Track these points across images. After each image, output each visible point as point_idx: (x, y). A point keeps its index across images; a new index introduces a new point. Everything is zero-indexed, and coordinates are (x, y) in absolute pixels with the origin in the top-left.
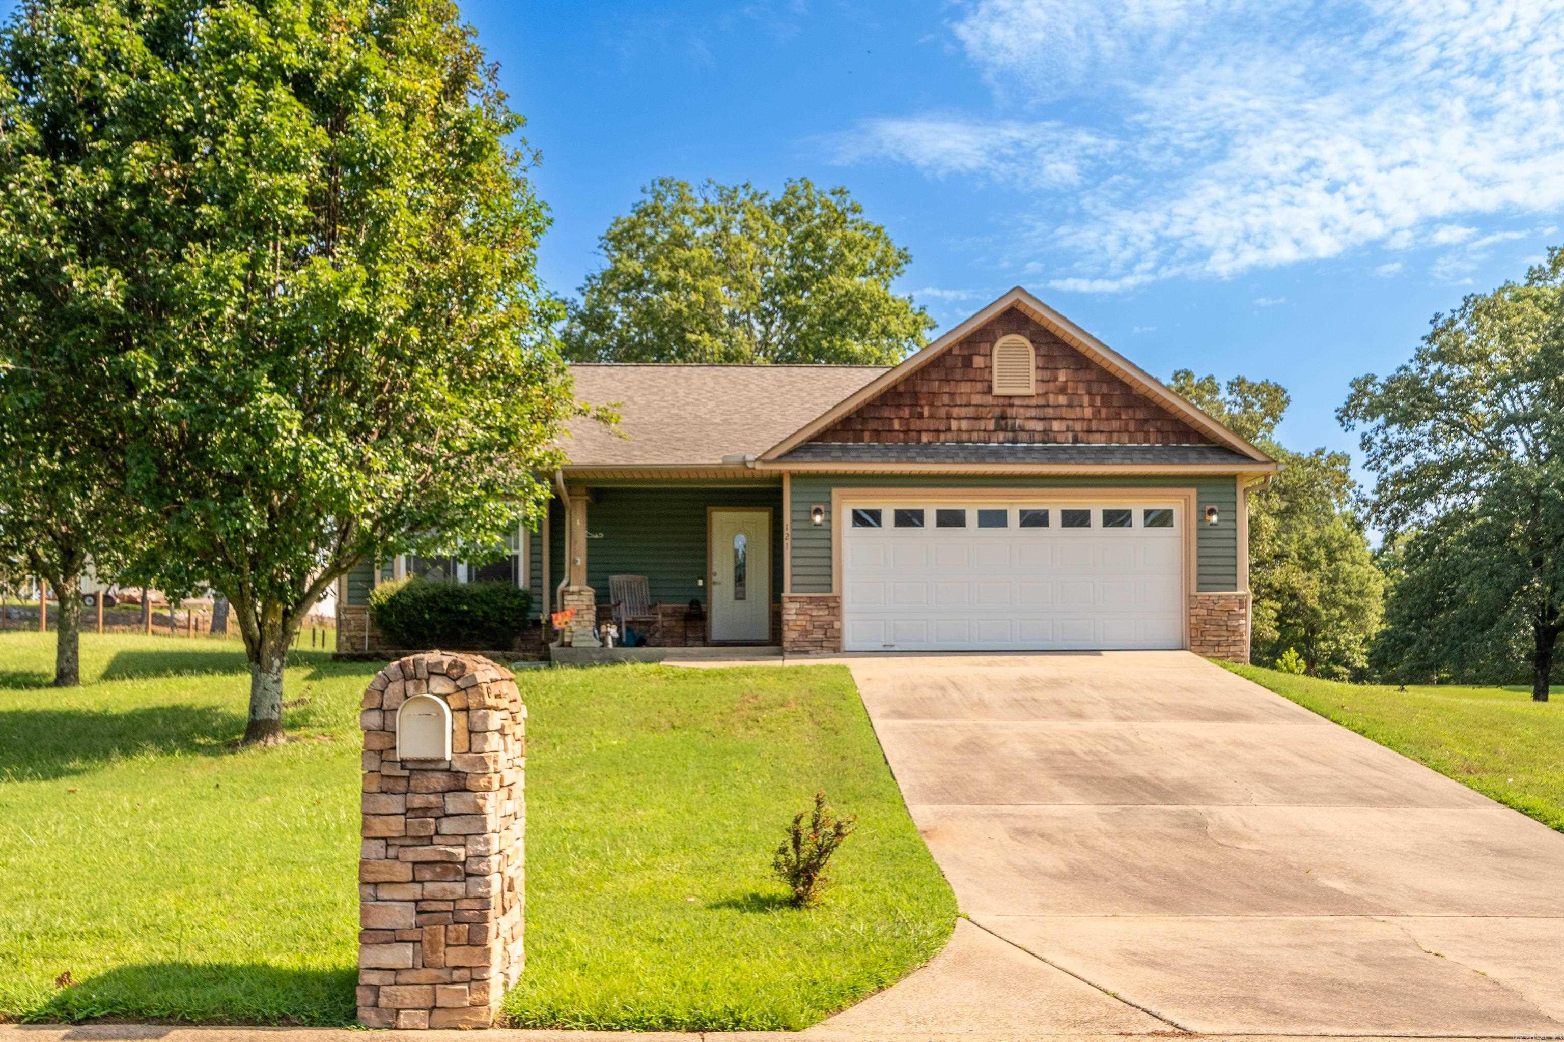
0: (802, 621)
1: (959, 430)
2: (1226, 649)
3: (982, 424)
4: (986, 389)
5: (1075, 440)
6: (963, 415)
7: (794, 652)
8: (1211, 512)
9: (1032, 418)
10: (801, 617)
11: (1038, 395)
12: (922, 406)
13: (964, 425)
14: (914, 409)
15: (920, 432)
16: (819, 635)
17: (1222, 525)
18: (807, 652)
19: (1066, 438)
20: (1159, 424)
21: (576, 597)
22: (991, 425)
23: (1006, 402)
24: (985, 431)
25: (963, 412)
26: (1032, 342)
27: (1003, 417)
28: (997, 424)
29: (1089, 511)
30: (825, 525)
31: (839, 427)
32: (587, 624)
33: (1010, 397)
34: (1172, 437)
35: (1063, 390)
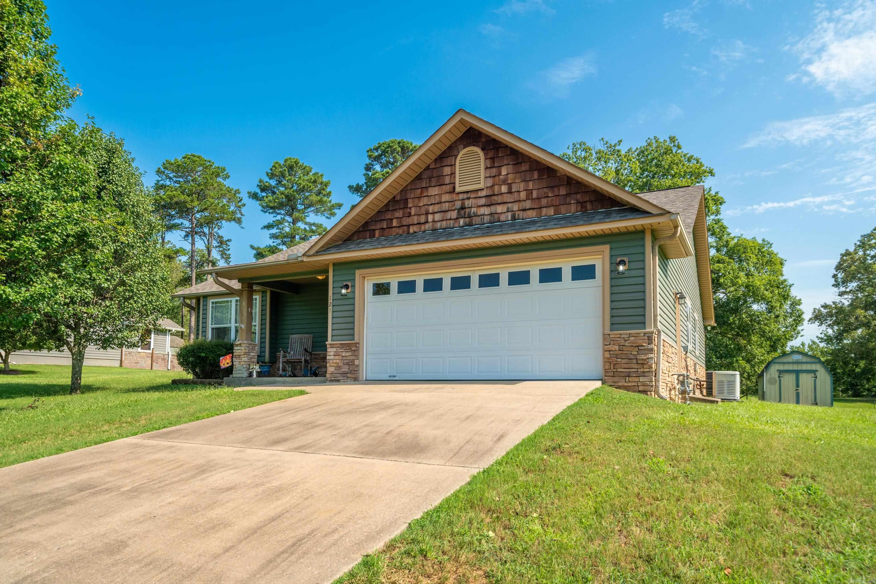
0: (337, 360)
1: (434, 221)
2: (637, 379)
3: (448, 215)
4: (452, 190)
5: (514, 218)
6: (436, 210)
7: (331, 381)
8: (622, 262)
9: (482, 206)
10: (337, 357)
11: (487, 187)
12: (410, 208)
13: (438, 217)
14: (406, 210)
15: (408, 226)
16: (345, 369)
17: (633, 273)
18: (338, 381)
19: (507, 217)
20: (579, 196)
21: (238, 348)
22: (454, 214)
23: (465, 196)
24: (450, 219)
25: (436, 208)
26: (483, 149)
27: (463, 208)
28: (459, 213)
29: (529, 272)
30: (350, 296)
31: (361, 229)
32: (243, 363)
33: (467, 192)
34: (589, 206)
35: (505, 182)
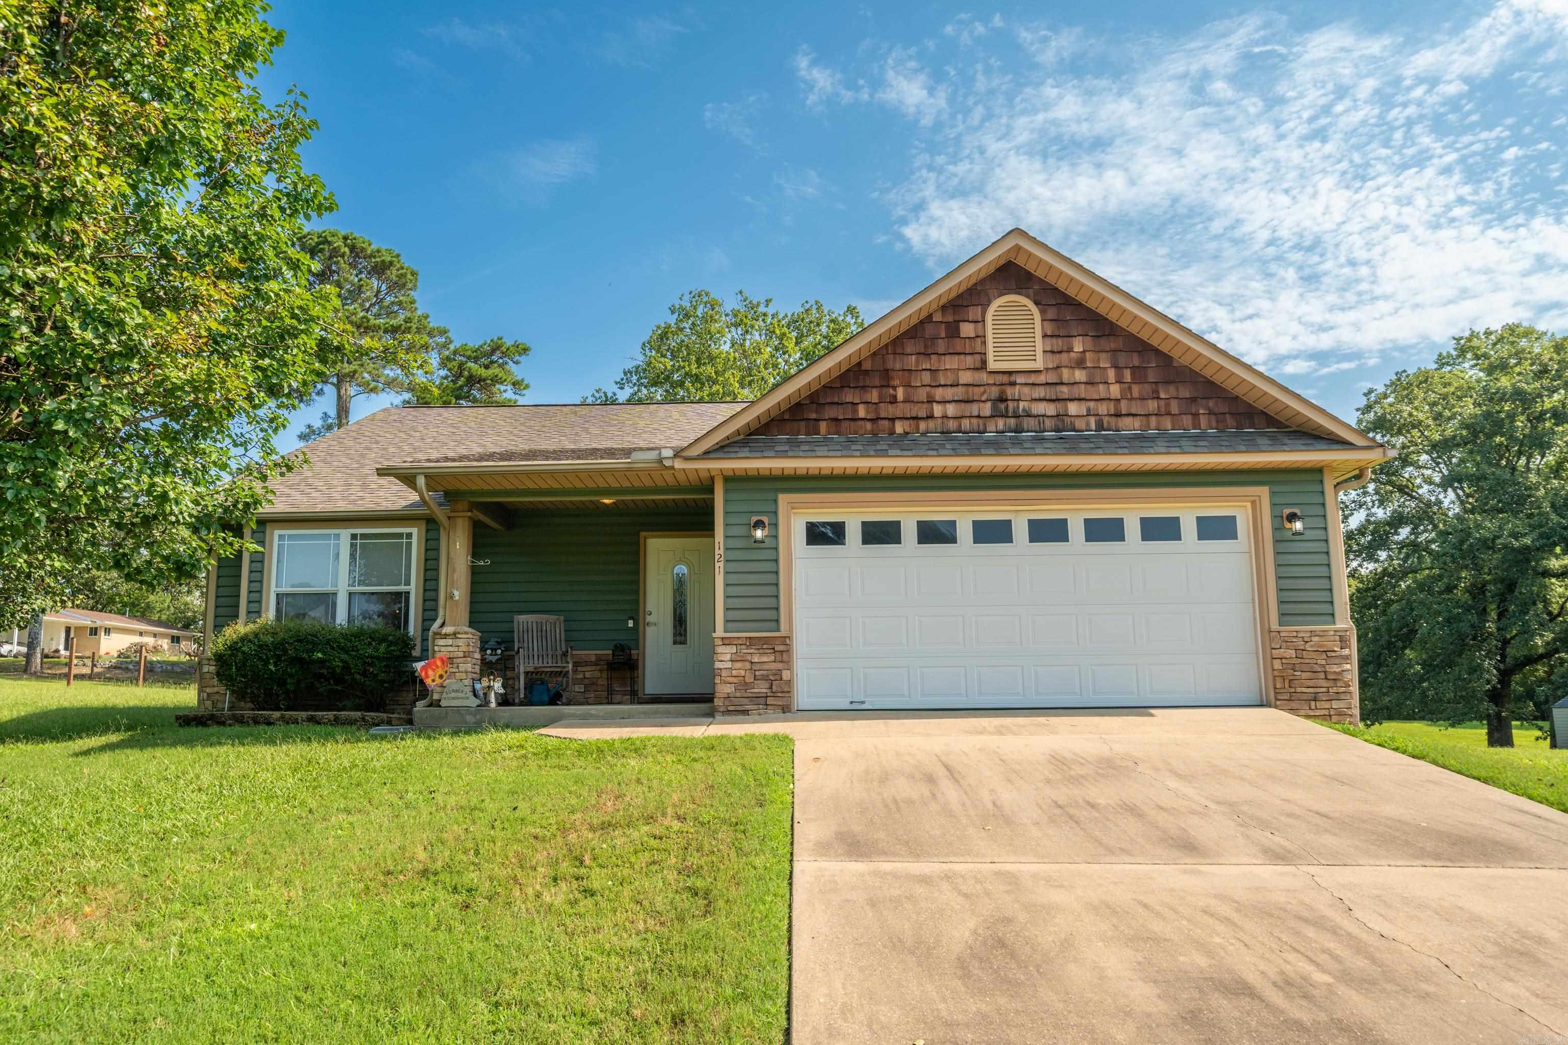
0: (740, 669)
1: (945, 417)
2: (1327, 705)
3: (974, 409)
4: (978, 365)
5: (1100, 427)
6: (949, 398)
7: (728, 712)
8: (1292, 517)
9: (1040, 400)
10: (738, 665)
11: (1047, 369)
12: (894, 388)
13: (951, 410)
14: (885, 390)
15: (892, 420)
16: (761, 688)
17: (1310, 534)
18: (746, 712)
19: (1088, 424)
20: (1211, 404)
21: (450, 642)
22: (987, 409)
23: (1005, 379)
24: (979, 417)
25: (949, 393)
26: (1037, 303)
27: (1002, 399)
28: (994, 408)
29: (1122, 519)
30: (769, 543)
31: (787, 417)
32: (463, 676)
33: (1010, 373)
34: (1229, 420)
35: (1080, 363)
